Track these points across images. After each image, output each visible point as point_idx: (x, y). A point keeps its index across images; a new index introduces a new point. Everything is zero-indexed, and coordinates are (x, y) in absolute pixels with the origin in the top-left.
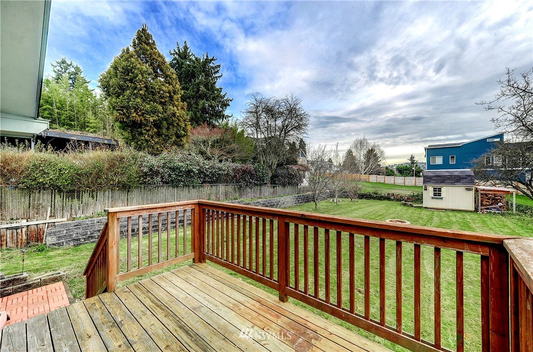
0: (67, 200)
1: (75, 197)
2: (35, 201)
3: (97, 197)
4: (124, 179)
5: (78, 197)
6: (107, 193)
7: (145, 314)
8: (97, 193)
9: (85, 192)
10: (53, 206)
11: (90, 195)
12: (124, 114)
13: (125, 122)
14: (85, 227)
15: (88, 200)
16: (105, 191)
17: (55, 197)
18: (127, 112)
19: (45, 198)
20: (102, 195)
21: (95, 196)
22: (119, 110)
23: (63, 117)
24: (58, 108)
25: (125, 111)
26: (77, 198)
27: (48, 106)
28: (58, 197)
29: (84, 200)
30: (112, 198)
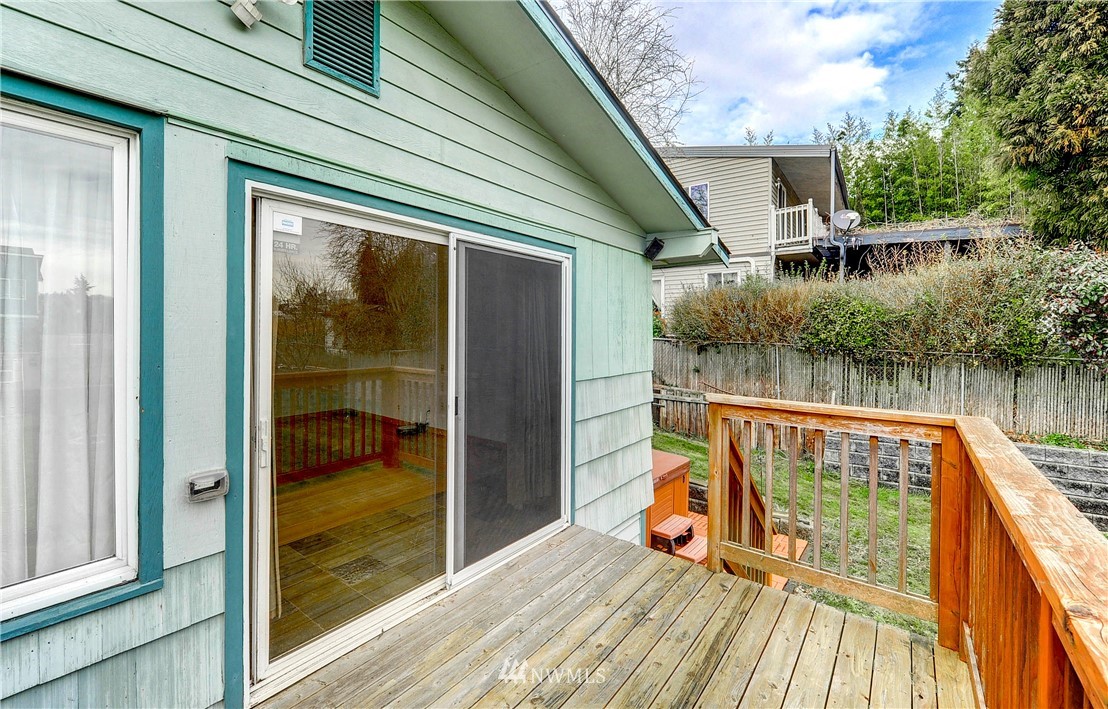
0: (870, 380)
1: (885, 375)
2: (819, 376)
3: (929, 382)
4: (998, 335)
5: (890, 377)
6: (954, 372)
7: (679, 641)
8: (930, 369)
9: (903, 366)
10: (845, 389)
11: (913, 375)
12: (1030, 141)
13: (1035, 164)
14: (891, 448)
15: (910, 386)
16: (948, 368)
17: (849, 370)
18: (1038, 131)
19: (833, 371)
20: (943, 377)
21: (925, 377)
22: (1014, 134)
23: (930, 193)
24: (922, 176)
25: (1030, 131)
26: (888, 378)
27: (904, 178)
28: (853, 371)
29: (901, 386)
30: (968, 387)
